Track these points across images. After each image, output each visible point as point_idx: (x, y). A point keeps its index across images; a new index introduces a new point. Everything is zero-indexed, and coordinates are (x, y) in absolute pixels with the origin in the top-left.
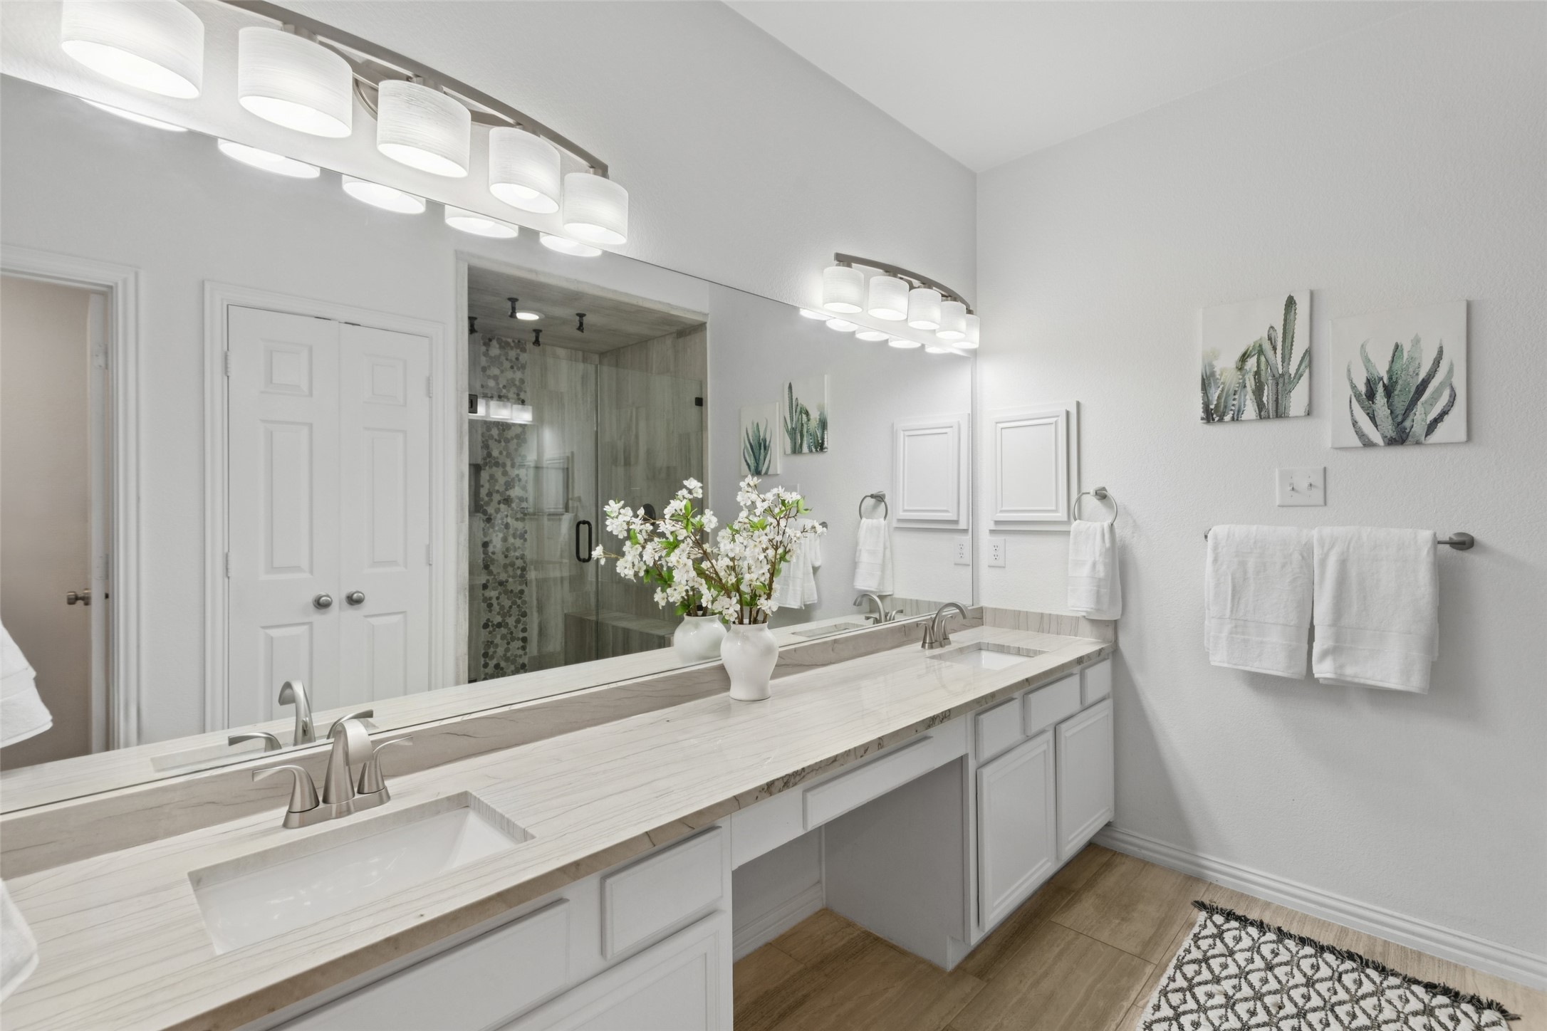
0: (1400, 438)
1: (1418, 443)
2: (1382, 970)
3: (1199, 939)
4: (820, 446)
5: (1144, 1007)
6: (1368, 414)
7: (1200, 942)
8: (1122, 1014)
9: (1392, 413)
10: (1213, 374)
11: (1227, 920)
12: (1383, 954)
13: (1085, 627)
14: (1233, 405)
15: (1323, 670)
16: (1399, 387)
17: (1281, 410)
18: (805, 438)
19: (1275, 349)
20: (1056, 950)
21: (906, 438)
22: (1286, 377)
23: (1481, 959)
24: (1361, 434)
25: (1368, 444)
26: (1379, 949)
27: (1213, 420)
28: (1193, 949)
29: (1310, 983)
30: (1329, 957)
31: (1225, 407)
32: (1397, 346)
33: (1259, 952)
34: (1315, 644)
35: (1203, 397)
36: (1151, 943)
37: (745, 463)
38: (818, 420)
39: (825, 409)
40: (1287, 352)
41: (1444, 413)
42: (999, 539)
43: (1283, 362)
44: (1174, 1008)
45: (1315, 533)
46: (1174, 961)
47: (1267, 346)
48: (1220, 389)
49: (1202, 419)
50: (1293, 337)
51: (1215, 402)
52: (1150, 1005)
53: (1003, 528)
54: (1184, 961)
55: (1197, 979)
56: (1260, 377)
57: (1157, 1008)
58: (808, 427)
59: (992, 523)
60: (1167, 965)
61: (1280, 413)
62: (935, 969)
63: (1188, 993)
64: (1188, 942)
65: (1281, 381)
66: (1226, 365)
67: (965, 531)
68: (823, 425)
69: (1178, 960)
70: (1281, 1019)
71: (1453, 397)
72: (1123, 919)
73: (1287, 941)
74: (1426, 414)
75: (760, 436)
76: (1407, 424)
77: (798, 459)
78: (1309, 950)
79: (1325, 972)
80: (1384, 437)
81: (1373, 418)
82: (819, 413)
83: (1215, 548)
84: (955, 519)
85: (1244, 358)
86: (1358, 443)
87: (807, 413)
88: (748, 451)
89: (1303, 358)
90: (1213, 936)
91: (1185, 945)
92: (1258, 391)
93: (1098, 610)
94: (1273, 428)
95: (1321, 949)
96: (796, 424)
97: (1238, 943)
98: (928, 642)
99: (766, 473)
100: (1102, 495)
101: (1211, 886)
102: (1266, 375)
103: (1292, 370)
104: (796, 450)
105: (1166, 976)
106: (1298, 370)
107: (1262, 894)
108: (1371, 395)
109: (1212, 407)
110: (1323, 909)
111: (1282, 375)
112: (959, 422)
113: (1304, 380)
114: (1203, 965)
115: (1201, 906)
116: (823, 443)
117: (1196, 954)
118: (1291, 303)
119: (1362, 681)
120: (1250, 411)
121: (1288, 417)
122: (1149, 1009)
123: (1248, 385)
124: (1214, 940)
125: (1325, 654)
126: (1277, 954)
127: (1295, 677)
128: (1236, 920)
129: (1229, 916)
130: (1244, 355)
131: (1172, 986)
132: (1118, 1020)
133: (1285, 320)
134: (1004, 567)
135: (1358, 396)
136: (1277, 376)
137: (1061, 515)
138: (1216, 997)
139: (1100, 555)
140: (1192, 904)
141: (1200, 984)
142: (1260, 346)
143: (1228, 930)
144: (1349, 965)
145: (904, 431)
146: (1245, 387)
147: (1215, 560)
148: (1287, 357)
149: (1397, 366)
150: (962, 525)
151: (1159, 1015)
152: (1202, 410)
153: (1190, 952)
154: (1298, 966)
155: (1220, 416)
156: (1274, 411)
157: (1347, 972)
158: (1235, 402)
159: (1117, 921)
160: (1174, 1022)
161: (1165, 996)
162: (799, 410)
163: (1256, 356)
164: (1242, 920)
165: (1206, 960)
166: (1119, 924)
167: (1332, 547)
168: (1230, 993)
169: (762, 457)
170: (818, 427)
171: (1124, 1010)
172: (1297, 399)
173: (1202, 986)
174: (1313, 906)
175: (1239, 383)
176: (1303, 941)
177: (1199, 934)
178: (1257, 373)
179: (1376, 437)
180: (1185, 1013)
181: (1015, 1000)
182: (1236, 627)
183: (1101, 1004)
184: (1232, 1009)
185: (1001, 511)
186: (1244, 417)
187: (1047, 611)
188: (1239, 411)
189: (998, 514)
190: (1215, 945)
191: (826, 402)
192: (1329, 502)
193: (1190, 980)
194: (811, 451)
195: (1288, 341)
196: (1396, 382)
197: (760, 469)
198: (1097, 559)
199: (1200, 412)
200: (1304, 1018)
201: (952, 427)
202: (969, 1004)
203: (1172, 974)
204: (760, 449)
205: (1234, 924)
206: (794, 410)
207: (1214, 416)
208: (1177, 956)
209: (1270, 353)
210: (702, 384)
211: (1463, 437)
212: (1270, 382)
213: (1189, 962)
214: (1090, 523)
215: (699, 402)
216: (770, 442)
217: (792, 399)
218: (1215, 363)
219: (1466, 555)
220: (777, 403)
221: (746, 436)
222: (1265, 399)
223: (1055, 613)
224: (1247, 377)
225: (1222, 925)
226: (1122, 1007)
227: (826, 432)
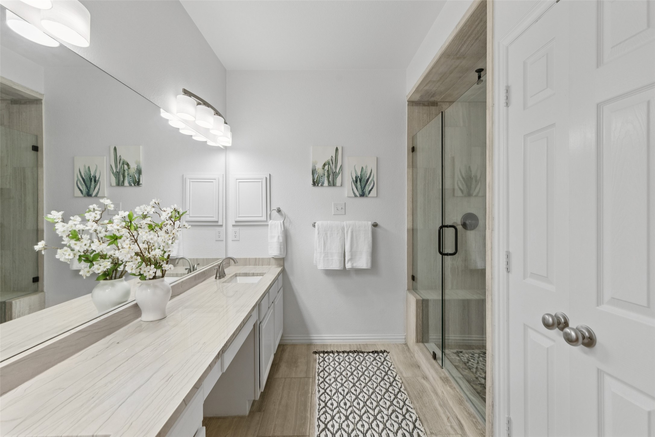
0: (363, 195)
1: (367, 196)
2: (362, 352)
3: (320, 363)
4: (138, 183)
5: (315, 393)
6: (356, 187)
7: (321, 364)
8: (310, 399)
9: (361, 187)
10: (315, 169)
11: (324, 354)
12: (360, 348)
13: (273, 261)
14: (321, 181)
15: (348, 266)
16: (363, 180)
17: (334, 184)
18: (126, 178)
19: (333, 163)
20: (281, 388)
21: (191, 183)
22: (336, 173)
23: (378, 340)
24: (354, 193)
25: (356, 196)
26: (359, 347)
27: (316, 185)
28: (320, 367)
29: (350, 364)
30: (351, 354)
31: (319, 181)
32: (362, 168)
33: (335, 360)
34: (346, 258)
35: (312, 177)
36: (307, 371)
37: (78, 189)
38: (136, 169)
39: (141, 164)
40: (336, 165)
41: (372, 188)
42: (237, 229)
43: (335, 168)
44: (323, 389)
45: (345, 223)
46: (317, 374)
47: (331, 162)
48: (317, 175)
49: (312, 184)
50: (337, 161)
51: (316, 179)
52: (317, 391)
53: (238, 224)
54: (319, 372)
55: (325, 376)
56: (329, 172)
57: (319, 391)
58: (128, 172)
59: (234, 222)
60: (315, 376)
61: (334, 185)
62: (241, 418)
63: (324, 382)
64: (317, 366)
65: (334, 174)
66: (319, 167)
67: (221, 226)
68: (139, 172)
69: (317, 373)
70: (349, 378)
71: (374, 184)
72: (296, 367)
73: (340, 354)
74: (368, 188)
75: (91, 174)
76: (364, 191)
77: (120, 189)
78: (346, 354)
79: (352, 359)
80: (359, 194)
81: (357, 188)
82: (136, 165)
83: (318, 229)
84: (217, 220)
85: (324, 165)
86: (353, 195)
87: (128, 165)
88: (80, 182)
89: (340, 169)
90: (322, 361)
91: (317, 367)
92: (328, 177)
93: (280, 254)
94: (332, 189)
95: (348, 353)
96: (120, 170)
97: (329, 360)
98: (218, 276)
99: (96, 196)
100: (279, 211)
101: (315, 345)
102: (330, 172)
103: (337, 171)
104: (120, 184)
105: (316, 380)
106: (339, 171)
107: (328, 342)
108: (356, 181)
109: (315, 181)
110: (344, 341)
111: (335, 172)
112: (218, 177)
113: (340, 174)
114: (324, 371)
115: (315, 353)
116: (139, 181)
117: (321, 369)
118: (337, 149)
119: (357, 267)
120: (326, 183)
121: (336, 186)
122: (317, 393)
123: (325, 174)
124: (324, 362)
125: (349, 261)
126: (340, 359)
127: (341, 269)
128: (326, 353)
129: (324, 352)
130: (324, 164)
131: (320, 382)
132: (310, 402)
133: (336, 155)
134: (239, 241)
135: (353, 181)
136: (333, 172)
137: (264, 218)
138: (332, 379)
139: (281, 233)
140: (313, 353)
141: (326, 378)
142: (329, 162)
143: (326, 357)
144: (355, 354)
145: (189, 179)
146: (325, 175)
147: (318, 233)
148: (336, 167)
149: (362, 173)
150: (220, 223)
151: (321, 393)
152: (312, 181)
153: (319, 369)
154: (346, 360)
155: (317, 184)
156: (332, 184)
157: (356, 356)
158: (322, 180)
159: (295, 369)
160: (325, 393)
161: (319, 386)
162: (121, 162)
163: (328, 165)
164: (327, 353)
165: (324, 369)
166: (296, 369)
167: (349, 227)
168: (335, 377)
169: (92, 186)
170: (136, 173)
171: (310, 397)
172: (338, 181)
173: (327, 378)
174: (342, 341)
175: (323, 173)
176: (343, 352)
177: (319, 362)
178: (328, 171)
179: (357, 194)
180: (327, 389)
181: (276, 413)
182: (325, 255)
183: (303, 399)
184: (337, 381)
185: (239, 217)
186: (324, 185)
187: (258, 257)
188: (323, 183)
189: (237, 218)
190: (324, 363)
191: (141, 160)
192: (346, 214)
193: (323, 378)
194: (131, 185)
195: (336, 161)
196: (362, 178)
197: (91, 193)
198: (279, 235)
199: (311, 182)
200: (353, 374)
201: (215, 179)
202: (261, 424)
203: (318, 378)
204: (91, 181)
205: (326, 355)
206: (118, 163)
207: (316, 184)
208: (316, 372)
209: (331, 164)
210: (38, 137)
211: (376, 196)
212: (332, 174)
213: (320, 372)
214: (275, 221)
215: (35, 149)
216: (99, 178)
217: (117, 156)
218: (316, 166)
219: (376, 228)
220: (105, 157)
221: (79, 174)
222: (330, 180)
223: (261, 257)
224: (325, 172)
225: (323, 356)
226: (309, 396)
227: (141, 176)
